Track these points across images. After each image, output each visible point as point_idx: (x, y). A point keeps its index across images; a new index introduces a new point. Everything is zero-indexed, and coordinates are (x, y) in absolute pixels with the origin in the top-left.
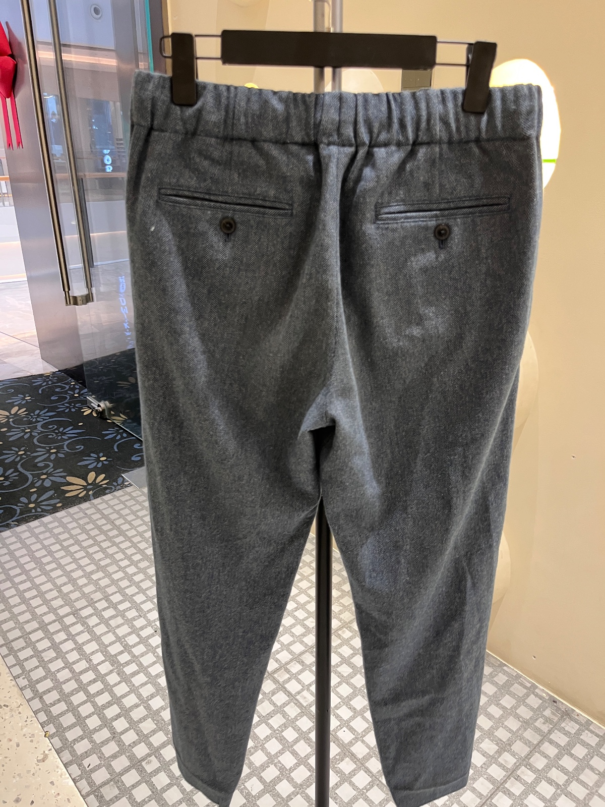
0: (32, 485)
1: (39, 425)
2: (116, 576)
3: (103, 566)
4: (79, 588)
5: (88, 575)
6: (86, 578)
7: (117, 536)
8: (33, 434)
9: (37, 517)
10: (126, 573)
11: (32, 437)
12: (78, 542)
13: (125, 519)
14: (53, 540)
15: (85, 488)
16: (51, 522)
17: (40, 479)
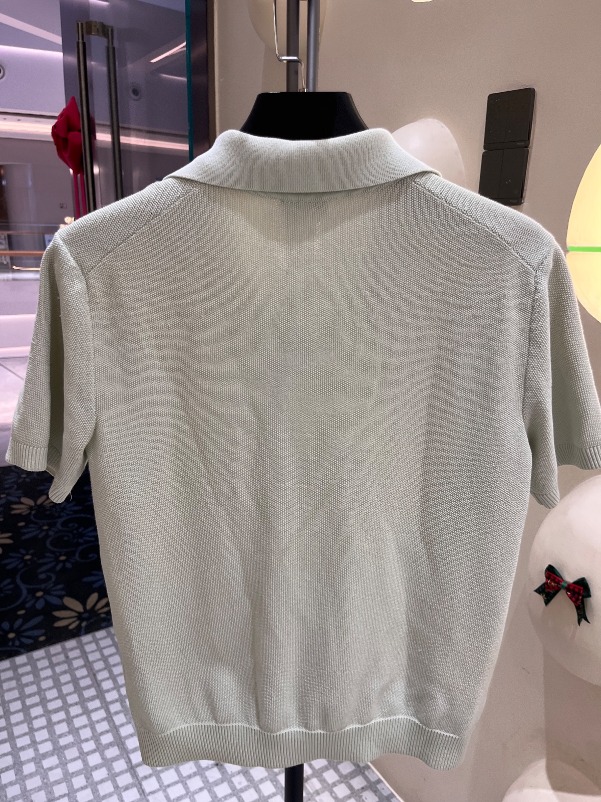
0: (22, 607)
1: (60, 521)
2: (73, 767)
3: (61, 747)
4: (21, 779)
5: (38, 759)
6: (35, 763)
7: (92, 699)
8: (51, 533)
9: (11, 654)
10: (85, 763)
11: (47, 536)
12: (44, 702)
13: (111, 672)
14: (15, 694)
15: (80, 617)
16: (24, 665)
17: (34, 596)
